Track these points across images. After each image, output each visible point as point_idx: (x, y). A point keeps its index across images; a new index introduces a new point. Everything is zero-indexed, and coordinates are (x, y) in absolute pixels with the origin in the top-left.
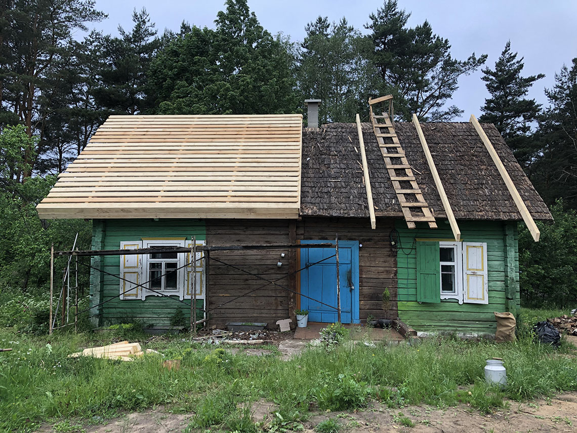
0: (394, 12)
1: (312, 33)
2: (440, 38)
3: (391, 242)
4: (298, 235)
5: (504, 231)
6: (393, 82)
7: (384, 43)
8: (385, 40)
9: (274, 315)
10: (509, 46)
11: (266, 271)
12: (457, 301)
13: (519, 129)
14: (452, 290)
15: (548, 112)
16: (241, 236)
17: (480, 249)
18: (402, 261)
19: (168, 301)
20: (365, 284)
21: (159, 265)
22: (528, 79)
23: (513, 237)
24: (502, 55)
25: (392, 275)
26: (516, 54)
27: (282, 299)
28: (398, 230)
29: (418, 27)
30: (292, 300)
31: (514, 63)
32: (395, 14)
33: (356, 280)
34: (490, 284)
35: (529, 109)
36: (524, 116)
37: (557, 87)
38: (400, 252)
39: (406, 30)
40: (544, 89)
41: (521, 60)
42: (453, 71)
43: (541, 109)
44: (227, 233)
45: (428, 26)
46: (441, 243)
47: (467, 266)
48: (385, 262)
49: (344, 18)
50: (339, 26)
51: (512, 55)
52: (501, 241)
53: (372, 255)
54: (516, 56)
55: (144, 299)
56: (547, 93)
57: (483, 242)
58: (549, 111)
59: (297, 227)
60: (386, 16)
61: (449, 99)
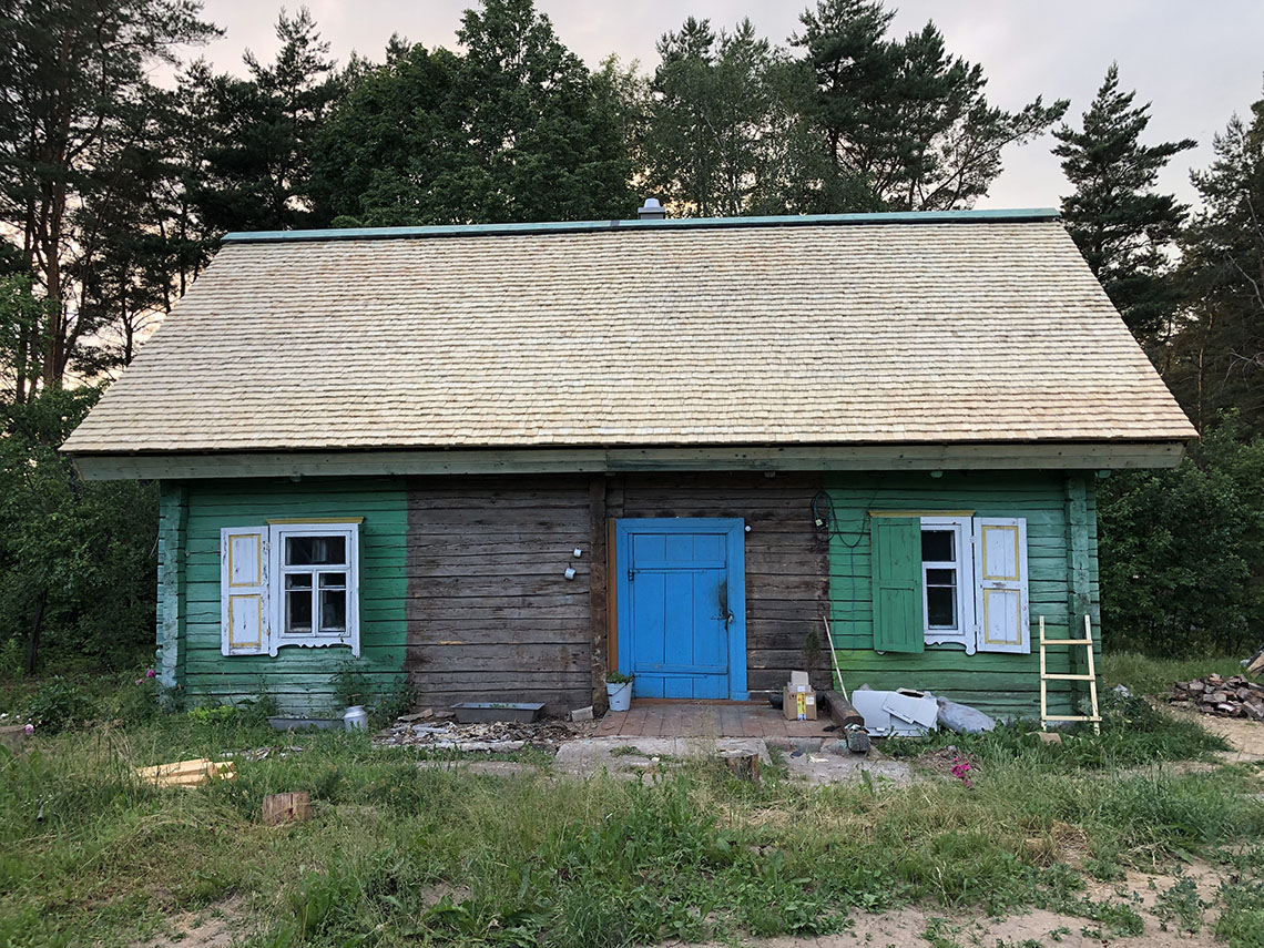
0: (855, 7)
1: (673, 58)
2: (964, 63)
3: (814, 519)
4: (613, 507)
5: (1064, 491)
6: (856, 161)
7: (834, 75)
8: (837, 68)
9: (560, 685)
10: (1114, 77)
11: (541, 589)
12: (963, 648)
13: (1140, 260)
14: (951, 624)
15: (1202, 223)
16: (487, 513)
17: (1012, 532)
18: (839, 559)
19: (326, 656)
20: (758, 613)
21: (306, 579)
22: (1157, 149)
23: (1085, 504)
24: (1099, 96)
25: (819, 593)
26: (1132, 95)
27: (579, 648)
28: (827, 491)
29: (911, 38)
30: (599, 651)
31: (1127, 115)
32: (859, 11)
33: (738, 605)
34: (1034, 609)
35: (1161, 215)
36: (1149, 231)
37: (1219, 167)
38: (835, 541)
39: (883, 46)
40: (1189, 174)
41: (1142, 110)
42: (989, 135)
43: (1187, 215)
44: (454, 506)
45: (934, 35)
46: (924, 520)
47: (984, 572)
48: (802, 563)
49: (747, 21)
50: (733, 39)
51: (1123, 97)
52: (1058, 514)
53: (773, 550)
54: (1130, 100)
55: (274, 653)
56: (1196, 182)
57: (1017, 517)
58: (1205, 219)
59: (609, 491)
60: (838, 14)
61: (981, 197)
